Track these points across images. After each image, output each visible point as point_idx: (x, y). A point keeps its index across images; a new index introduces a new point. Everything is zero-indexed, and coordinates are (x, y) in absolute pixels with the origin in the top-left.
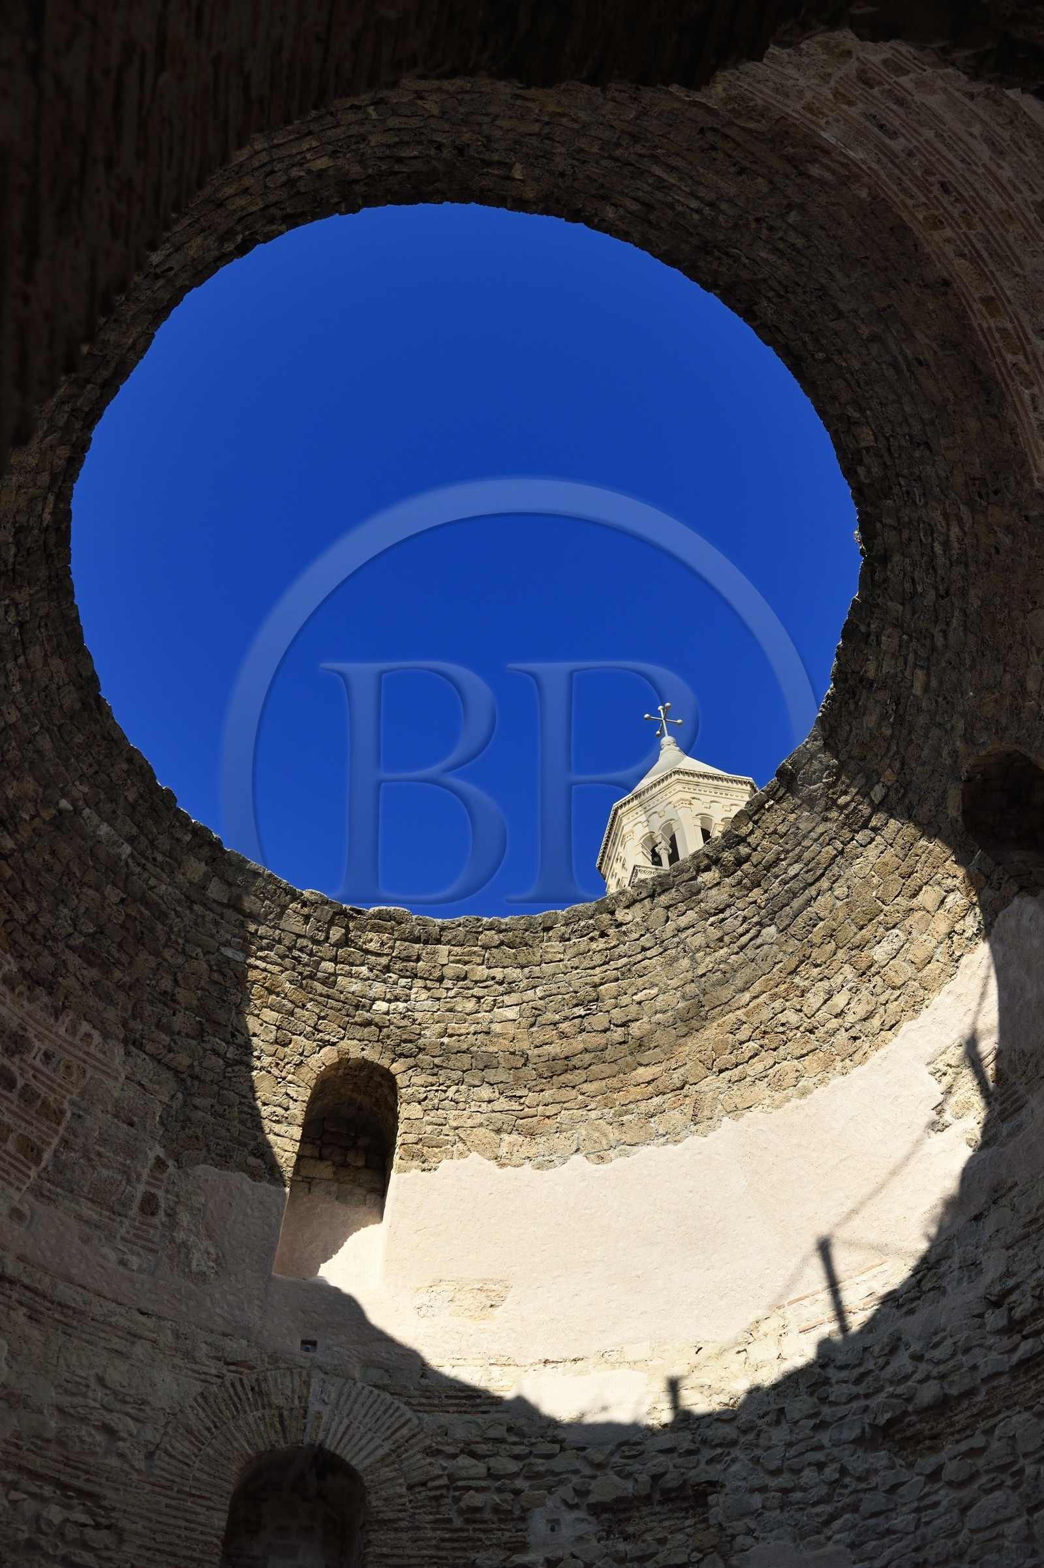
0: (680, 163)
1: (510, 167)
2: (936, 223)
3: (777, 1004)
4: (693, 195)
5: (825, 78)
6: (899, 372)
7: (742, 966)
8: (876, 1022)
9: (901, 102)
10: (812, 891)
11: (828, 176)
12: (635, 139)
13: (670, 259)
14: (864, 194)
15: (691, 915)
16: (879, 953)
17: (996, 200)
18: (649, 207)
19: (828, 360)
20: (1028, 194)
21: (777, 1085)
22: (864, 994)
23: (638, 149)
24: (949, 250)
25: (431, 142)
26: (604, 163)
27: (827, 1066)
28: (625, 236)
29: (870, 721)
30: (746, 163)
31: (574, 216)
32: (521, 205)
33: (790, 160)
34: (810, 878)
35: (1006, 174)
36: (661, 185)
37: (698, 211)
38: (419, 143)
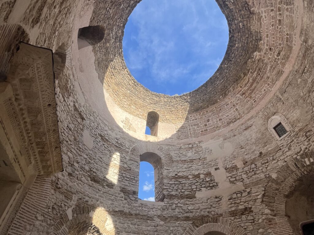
0: (223, 83)
1: (227, 65)
2: (216, 108)
3: (122, 95)
4: (219, 83)
5: (234, 101)
6: (197, 101)
7: (124, 89)
8: (126, 109)
9: (231, 108)
10: (135, 96)
11: (220, 98)
12: (227, 79)
13: (211, 79)
14: (219, 101)
15: (128, 80)
16: (132, 106)
17: (220, 115)
18: (218, 78)
19: (198, 94)
20: (222, 118)
21: (115, 99)
22: (128, 106)
23: (226, 79)
24: (213, 108)
25: (233, 58)
26: (225, 75)
27: (119, 105)
28: (214, 75)
29: (156, 99)
30: (222, 90)
31: (218, 70)
32: (221, 64)
33: (222, 94)
34: (136, 95)
35: (224, 116)
36: (220, 81)
37: (217, 83)
38: (234, 57)
